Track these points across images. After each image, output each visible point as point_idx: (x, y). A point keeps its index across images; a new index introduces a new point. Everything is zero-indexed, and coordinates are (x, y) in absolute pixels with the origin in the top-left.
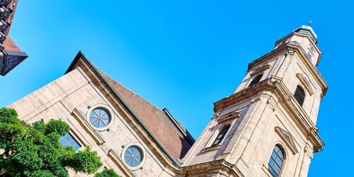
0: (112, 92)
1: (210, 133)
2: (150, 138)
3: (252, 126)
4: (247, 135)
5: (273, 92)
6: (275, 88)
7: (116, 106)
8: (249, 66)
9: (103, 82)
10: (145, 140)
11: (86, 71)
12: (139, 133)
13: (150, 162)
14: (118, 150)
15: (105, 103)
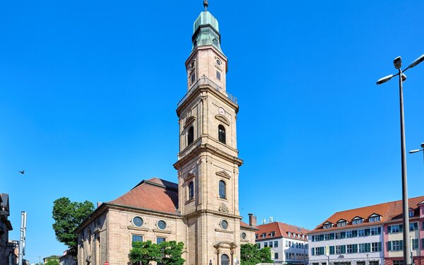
0: (132, 208)
1: (184, 189)
2: (162, 214)
3: (205, 183)
4: (205, 190)
5: (207, 151)
6: (207, 148)
7: (138, 212)
8: (177, 113)
9: (125, 207)
10: (160, 216)
11: (113, 208)
12: (156, 215)
13: (169, 222)
14: (155, 227)
15: (134, 215)
